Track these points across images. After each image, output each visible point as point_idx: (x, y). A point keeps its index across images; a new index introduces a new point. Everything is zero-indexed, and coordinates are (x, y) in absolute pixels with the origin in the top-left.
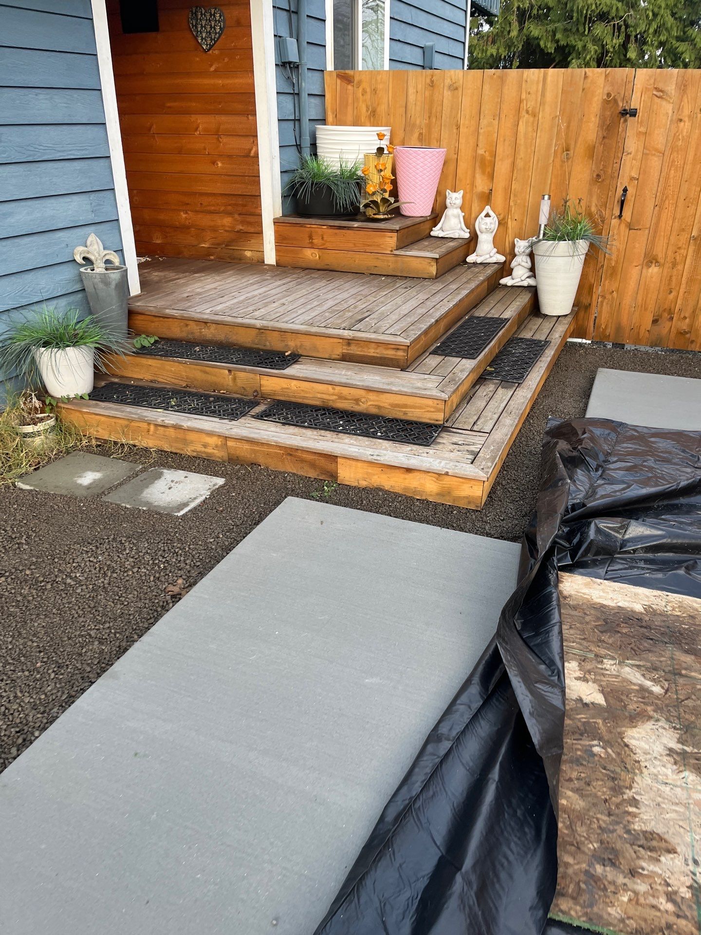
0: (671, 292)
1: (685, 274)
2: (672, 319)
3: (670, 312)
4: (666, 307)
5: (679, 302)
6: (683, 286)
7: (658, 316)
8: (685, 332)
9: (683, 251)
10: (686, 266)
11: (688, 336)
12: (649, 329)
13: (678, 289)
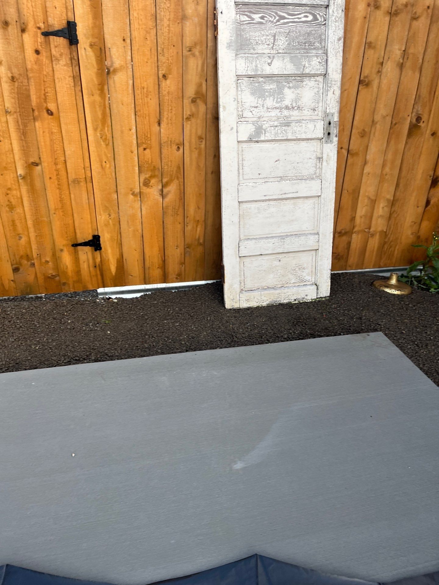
0: (20, 238)
1: (28, 217)
2: (33, 265)
3: (28, 258)
4: (22, 253)
5: (34, 247)
6: (32, 230)
7: (17, 264)
8: (52, 275)
9: (14, 192)
10: (26, 209)
11: (57, 278)
12: (13, 279)
13: (26, 233)
